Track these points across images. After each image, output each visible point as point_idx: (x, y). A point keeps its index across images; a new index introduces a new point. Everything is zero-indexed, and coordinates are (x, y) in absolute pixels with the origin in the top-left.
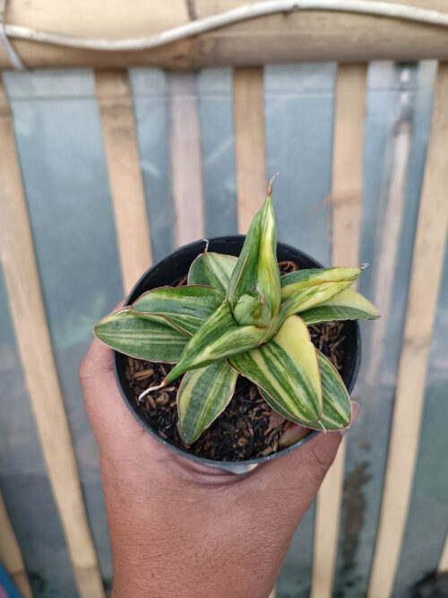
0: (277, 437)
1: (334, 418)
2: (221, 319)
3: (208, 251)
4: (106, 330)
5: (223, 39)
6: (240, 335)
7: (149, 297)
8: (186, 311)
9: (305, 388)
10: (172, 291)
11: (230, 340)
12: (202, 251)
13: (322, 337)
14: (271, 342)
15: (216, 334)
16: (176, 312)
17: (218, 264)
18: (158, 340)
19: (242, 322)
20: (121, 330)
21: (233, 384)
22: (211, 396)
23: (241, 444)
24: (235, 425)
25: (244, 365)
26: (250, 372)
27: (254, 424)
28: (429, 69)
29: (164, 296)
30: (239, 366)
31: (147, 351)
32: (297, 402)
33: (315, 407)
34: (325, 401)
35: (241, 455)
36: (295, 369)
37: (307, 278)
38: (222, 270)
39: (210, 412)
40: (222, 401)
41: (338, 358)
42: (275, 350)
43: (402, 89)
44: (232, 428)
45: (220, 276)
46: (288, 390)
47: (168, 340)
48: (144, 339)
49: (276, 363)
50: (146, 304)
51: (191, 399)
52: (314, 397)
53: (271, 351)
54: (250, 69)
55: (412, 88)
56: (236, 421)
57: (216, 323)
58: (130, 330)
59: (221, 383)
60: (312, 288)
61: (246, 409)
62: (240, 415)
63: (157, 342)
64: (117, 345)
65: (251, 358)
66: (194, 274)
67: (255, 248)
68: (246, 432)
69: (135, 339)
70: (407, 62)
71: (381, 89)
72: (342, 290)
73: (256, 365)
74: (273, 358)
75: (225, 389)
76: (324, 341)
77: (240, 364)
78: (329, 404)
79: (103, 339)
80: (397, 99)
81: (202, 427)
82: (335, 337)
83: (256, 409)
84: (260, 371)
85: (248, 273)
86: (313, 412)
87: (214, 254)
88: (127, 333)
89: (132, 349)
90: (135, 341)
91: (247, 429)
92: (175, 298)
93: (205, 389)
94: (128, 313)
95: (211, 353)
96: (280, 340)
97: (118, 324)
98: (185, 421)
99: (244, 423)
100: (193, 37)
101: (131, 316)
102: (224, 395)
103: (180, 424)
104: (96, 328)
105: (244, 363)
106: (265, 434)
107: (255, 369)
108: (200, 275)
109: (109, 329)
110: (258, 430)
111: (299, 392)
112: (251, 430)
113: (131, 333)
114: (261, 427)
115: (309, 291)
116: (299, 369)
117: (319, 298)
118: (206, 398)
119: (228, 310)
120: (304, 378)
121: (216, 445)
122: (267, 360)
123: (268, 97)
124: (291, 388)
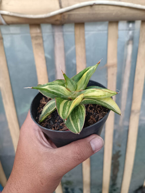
1: (76, 129)
5: (71, 14)
27: (60, 127)
28: (138, 23)
43: (130, 30)
54: (80, 24)
55: (133, 29)
56: (55, 123)
61: (60, 121)
68: (56, 128)
70: (131, 21)
71: (123, 30)
78: (77, 122)
80: (128, 33)
83: (63, 123)
100: (61, 14)
112: (58, 128)
123: (86, 33)
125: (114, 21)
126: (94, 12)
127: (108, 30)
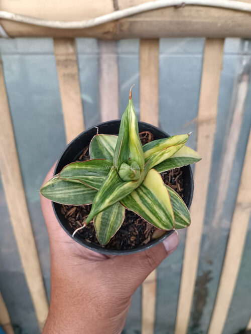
0: (151, 233)
1: (181, 223)
2: (112, 180)
3: (99, 133)
4: (47, 190)
6: (124, 189)
7: (68, 168)
8: (91, 173)
9: (164, 212)
10: (82, 164)
11: (119, 193)
12: (96, 134)
13: (170, 174)
14: (142, 186)
15: (110, 190)
16: (86, 175)
17: (105, 140)
18: (78, 192)
19: (124, 179)
20: (56, 189)
21: (124, 213)
22: (112, 219)
23: (132, 240)
24: (128, 230)
25: (129, 203)
26: (133, 207)
27: (138, 228)
29: (77, 167)
30: (126, 204)
31: (72, 200)
32: (160, 220)
33: (170, 221)
34: (175, 214)
35: (133, 245)
36: (157, 201)
37: (158, 144)
38: (109, 144)
39: (113, 228)
40: (119, 222)
41: (180, 184)
42: (145, 191)
44: (127, 232)
45: (108, 148)
46: (155, 214)
47: (84, 191)
48: (70, 193)
49: (146, 199)
50: (67, 172)
51: (102, 222)
52: (169, 216)
53: (142, 191)
56: (128, 228)
57: (110, 183)
58: (61, 188)
59: (117, 211)
60: (162, 152)
61: (132, 221)
62: (130, 224)
63: (77, 194)
64: (55, 198)
65: (132, 197)
66: (93, 149)
67: (126, 134)
68: (134, 233)
69: (64, 193)
72: (179, 150)
73: (136, 202)
74: (144, 196)
75: (120, 215)
76: (171, 176)
77: (126, 202)
78: (178, 216)
79: (46, 196)
81: (110, 236)
82: (178, 173)
83: (138, 220)
84: (137, 205)
85: (124, 149)
86: (170, 224)
87: (103, 135)
88: (59, 190)
89: (64, 199)
90: (65, 195)
91: (135, 231)
92: (84, 167)
93: (109, 216)
94: (58, 178)
95: (109, 202)
96: (147, 184)
97: (53, 185)
98: (100, 234)
99: (132, 228)
101: (60, 180)
102: (119, 218)
103: (98, 235)
104: (41, 190)
105: (129, 202)
106: (145, 232)
107: (135, 205)
108: (96, 149)
109: (49, 190)
110: (141, 231)
111: (161, 214)
112: (137, 231)
113: (62, 190)
114: (142, 229)
115: (160, 153)
116: (160, 201)
117: (166, 156)
118: (110, 220)
119: (116, 172)
120: (163, 206)
121: (119, 243)
122: (141, 197)
124: (156, 212)
125: (216, 38)
126: (181, 19)
127: (203, 53)
